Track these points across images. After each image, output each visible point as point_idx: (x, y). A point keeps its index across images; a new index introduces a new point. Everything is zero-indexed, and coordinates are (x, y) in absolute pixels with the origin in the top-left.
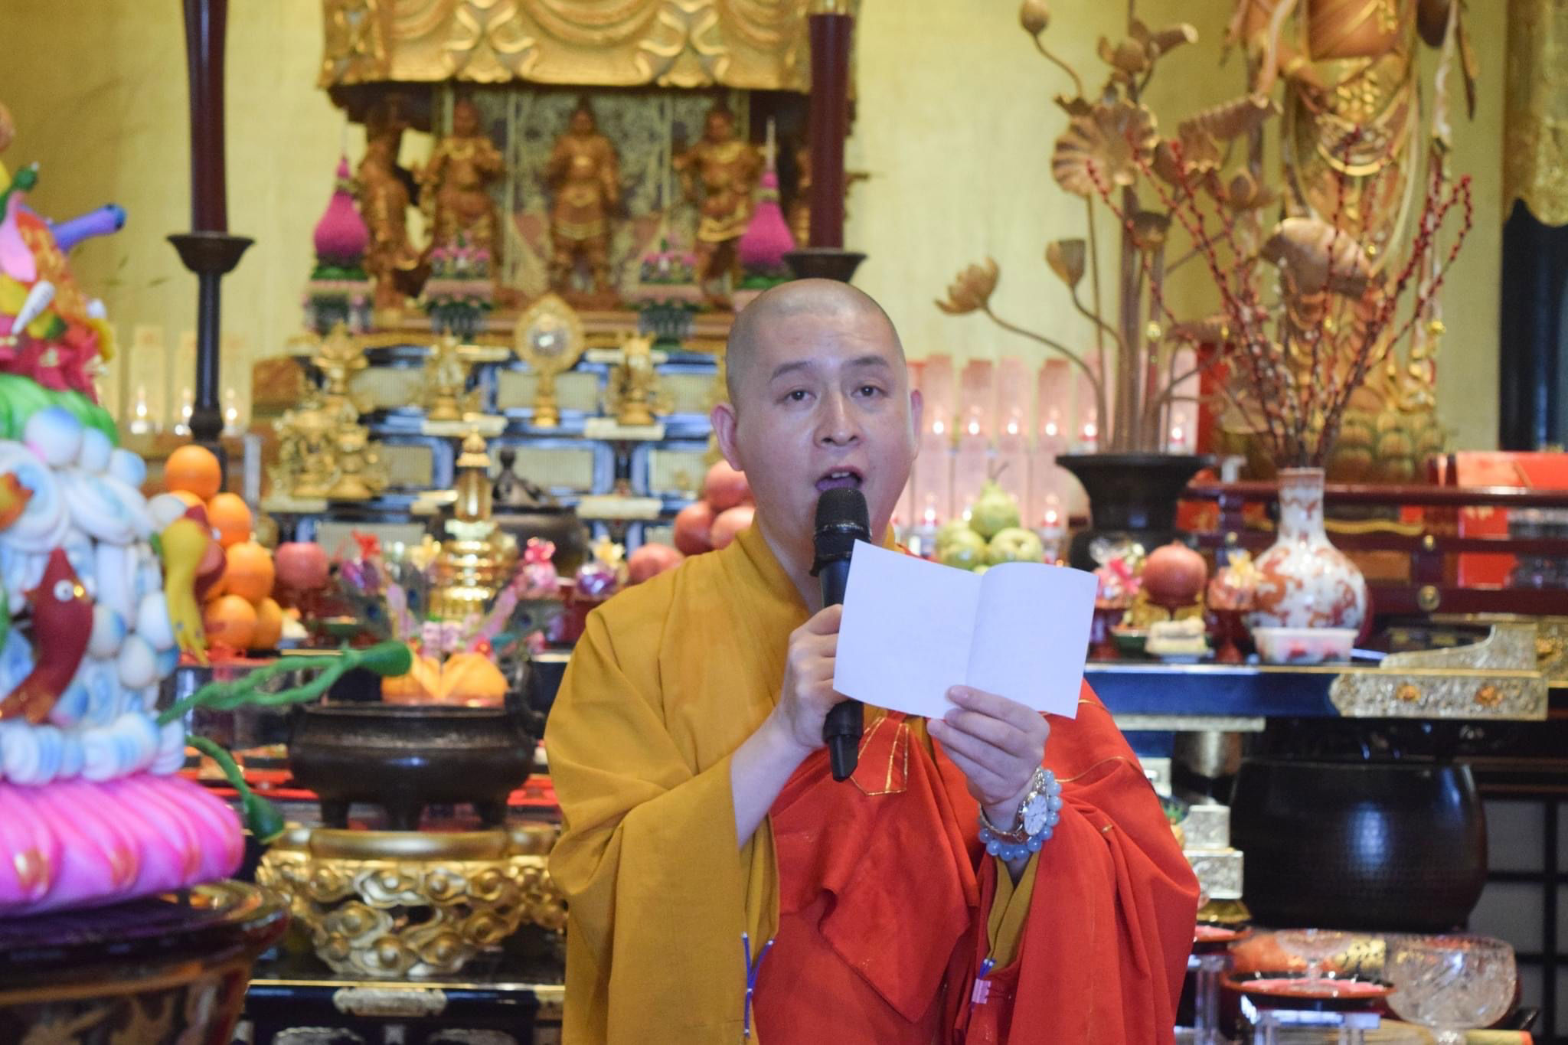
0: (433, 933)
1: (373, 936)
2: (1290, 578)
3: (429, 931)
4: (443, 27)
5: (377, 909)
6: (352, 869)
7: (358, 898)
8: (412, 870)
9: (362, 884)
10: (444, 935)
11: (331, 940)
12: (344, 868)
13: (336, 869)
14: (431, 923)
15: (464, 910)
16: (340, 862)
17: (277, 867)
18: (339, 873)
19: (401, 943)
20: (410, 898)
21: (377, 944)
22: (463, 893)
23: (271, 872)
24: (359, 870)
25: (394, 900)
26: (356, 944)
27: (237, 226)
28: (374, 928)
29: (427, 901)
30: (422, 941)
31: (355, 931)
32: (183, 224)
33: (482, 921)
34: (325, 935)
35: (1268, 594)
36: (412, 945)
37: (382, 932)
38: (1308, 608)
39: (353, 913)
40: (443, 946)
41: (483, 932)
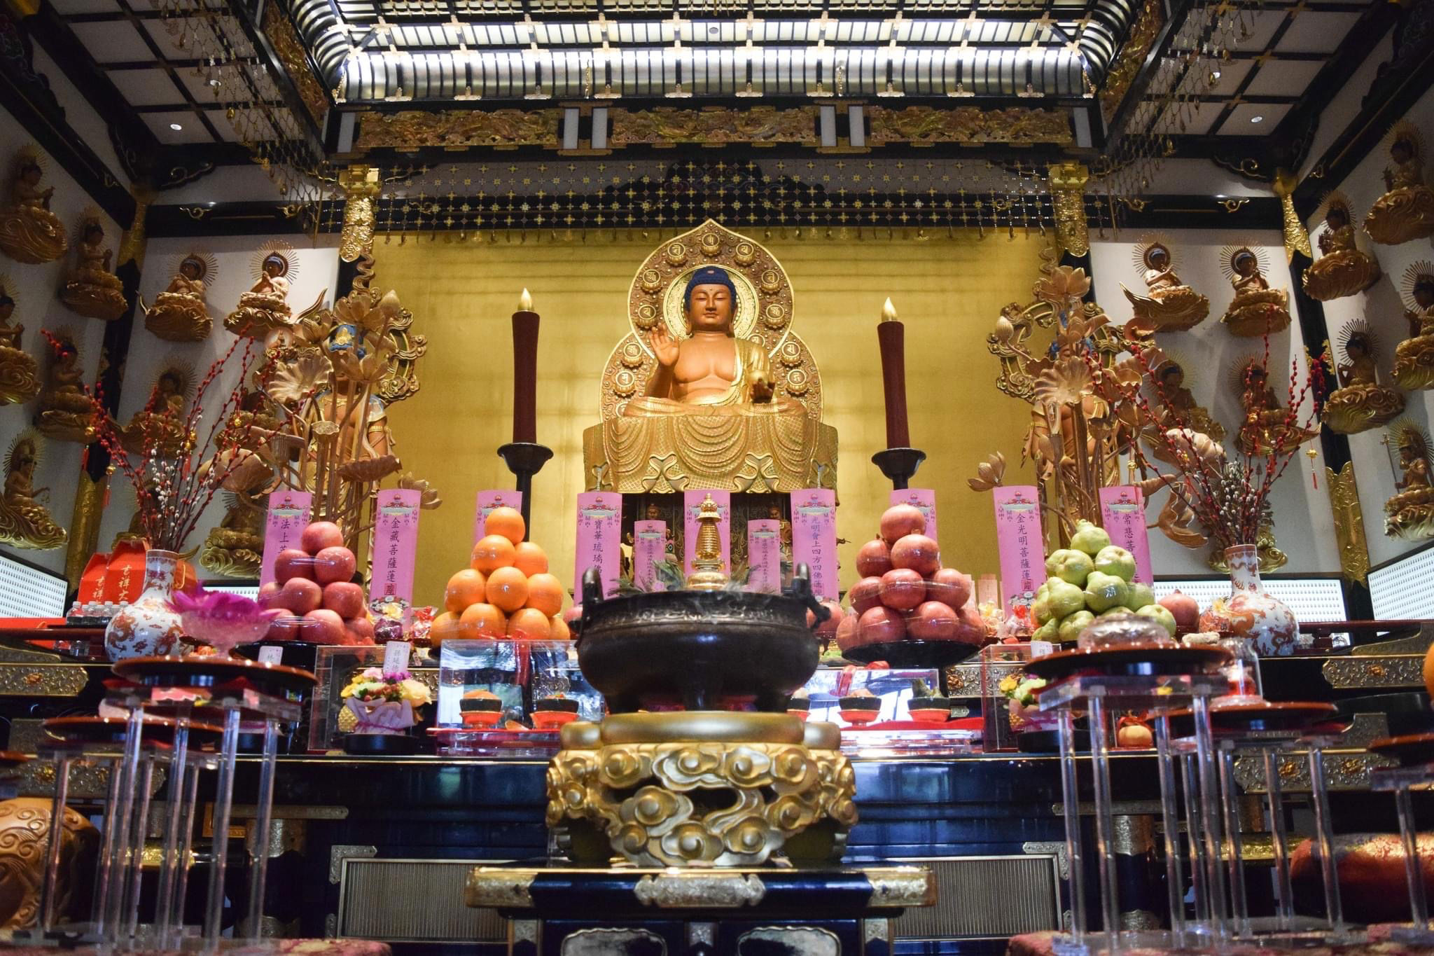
0: (739, 818)
1: (673, 822)
2: (1256, 612)
3: (734, 817)
4: (643, 469)
5: (676, 793)
6: (649, 752)
7: (655, 781)
8: (712, 749)
9: (661, 763)
10: (750, 820)
11: (627, 829)
12: (639, 751)
13: (631, 753)
14: (737, 807)
15: (768, 794)
16: (634, 746)
17: (567, 765)
18: (635, 755)
19: (703, 830)
20: (712, 781)
21: (677, 830)
22: (768, 773)
23: (561, 770)
24: (656, 752)
25: (695, 783)
26: (654, 832)
27: (542, 439)
28: (673, 814)
29: (729, 783)
30: (727, 827)
31: (652, 819)
32: (508, 438)
33: (788, 806)
34: (621, 825)
35: (1241, 622)
36: (715, 831)
37: (683, 818)
38: (1271, 630)
39: (651, 798)
40: (749, 834)
41: (789, 818)
